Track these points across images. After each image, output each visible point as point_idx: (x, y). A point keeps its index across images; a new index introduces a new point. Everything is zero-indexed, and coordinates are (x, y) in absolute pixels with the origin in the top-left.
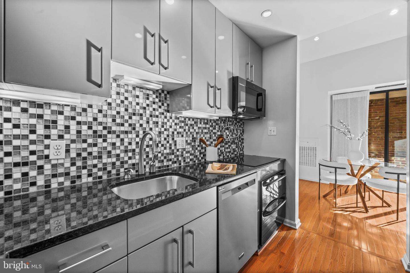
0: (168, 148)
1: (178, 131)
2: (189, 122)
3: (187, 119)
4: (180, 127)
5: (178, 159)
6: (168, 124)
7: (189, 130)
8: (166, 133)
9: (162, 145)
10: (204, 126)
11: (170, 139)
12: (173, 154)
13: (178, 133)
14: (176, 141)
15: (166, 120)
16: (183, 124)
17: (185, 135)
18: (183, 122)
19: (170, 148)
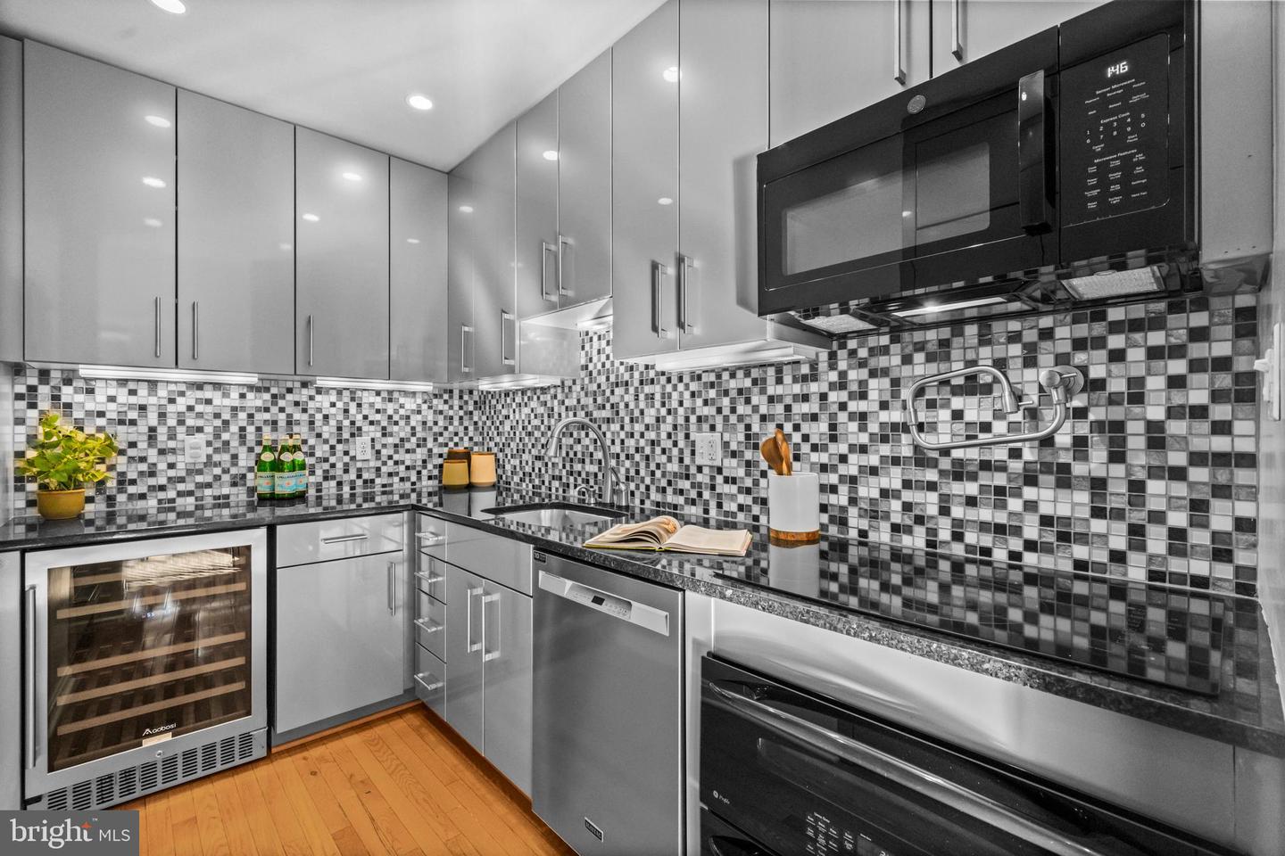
0: (676, 460)
1: (698, 413)
2: (733, 384)
3: (726, 376)
4: (706, 403)
5: (700, 495)
6: (675, 396)
7: (733, 410)
8: (670, 419)
9: (664, 451)
10: (797, 389)
11: (681, 436)
12: (687, 477)
13: (699, 419)
14: (693, 442)
15: (669, 388)
16: (712, 393)
17: (721, 425)
18: (712, 385)
19: (681, 460)
